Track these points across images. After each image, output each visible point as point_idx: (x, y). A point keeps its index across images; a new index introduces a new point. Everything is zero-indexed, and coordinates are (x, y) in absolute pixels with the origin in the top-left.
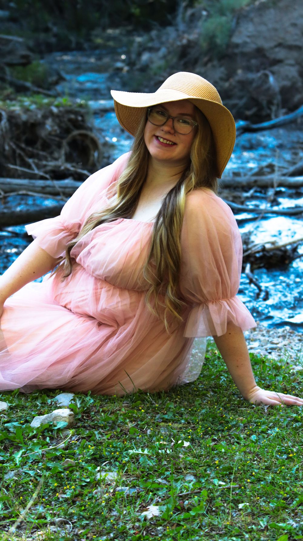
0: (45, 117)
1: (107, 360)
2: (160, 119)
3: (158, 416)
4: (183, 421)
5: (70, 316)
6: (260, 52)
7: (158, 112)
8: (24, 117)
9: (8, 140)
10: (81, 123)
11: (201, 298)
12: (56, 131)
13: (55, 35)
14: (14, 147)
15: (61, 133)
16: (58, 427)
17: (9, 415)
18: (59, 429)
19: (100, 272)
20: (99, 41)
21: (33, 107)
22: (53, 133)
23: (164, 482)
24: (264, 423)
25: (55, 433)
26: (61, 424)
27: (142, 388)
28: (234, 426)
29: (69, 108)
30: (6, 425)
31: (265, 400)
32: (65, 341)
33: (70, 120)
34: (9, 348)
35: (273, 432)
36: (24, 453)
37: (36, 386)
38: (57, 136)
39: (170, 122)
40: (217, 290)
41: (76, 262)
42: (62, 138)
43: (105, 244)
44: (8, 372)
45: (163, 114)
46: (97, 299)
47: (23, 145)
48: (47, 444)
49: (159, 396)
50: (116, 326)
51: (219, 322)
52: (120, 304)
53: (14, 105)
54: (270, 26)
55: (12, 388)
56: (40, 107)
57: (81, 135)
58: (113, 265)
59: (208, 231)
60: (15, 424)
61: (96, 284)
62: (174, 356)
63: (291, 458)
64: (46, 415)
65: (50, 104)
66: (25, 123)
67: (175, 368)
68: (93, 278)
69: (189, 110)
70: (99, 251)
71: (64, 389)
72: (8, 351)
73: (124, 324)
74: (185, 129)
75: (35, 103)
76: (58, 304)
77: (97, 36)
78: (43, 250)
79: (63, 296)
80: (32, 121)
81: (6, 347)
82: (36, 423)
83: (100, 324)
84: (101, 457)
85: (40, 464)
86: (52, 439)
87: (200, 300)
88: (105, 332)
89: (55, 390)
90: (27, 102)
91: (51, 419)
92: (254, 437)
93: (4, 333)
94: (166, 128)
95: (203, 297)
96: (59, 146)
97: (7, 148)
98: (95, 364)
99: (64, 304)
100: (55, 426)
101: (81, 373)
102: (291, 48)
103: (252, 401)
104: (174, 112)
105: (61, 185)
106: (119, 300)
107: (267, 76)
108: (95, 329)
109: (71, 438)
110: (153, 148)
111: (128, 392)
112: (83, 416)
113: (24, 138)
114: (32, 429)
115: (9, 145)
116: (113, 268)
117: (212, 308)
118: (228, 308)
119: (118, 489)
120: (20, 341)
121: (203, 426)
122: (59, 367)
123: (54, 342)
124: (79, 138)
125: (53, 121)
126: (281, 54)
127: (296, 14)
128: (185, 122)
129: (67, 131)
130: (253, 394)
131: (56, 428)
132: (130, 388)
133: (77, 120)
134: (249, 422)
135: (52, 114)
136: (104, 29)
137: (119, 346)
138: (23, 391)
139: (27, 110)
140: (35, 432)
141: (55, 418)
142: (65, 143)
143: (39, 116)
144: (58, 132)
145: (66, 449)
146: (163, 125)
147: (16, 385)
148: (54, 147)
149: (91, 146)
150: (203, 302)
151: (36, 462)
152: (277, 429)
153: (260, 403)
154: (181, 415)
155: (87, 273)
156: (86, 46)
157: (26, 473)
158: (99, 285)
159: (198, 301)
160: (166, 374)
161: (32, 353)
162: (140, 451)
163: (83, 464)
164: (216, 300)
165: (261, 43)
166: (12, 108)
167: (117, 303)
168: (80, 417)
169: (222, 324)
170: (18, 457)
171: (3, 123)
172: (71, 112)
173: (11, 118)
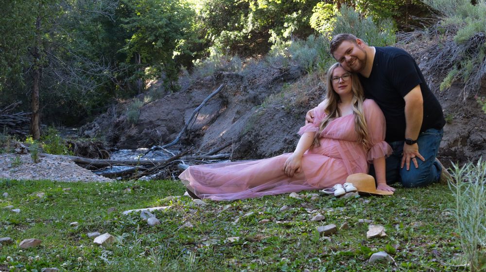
0: (89, 145)
6: (151, 122)
8: (82, 145)
15: (95, 150)
21: (85, 141)
22: (93, 151)
29: (97, 141)
33: (98, 146)
54: (154, 113)
56: (87, 141)
57: (102, 151)
65: (90, 140)
66: (83, 147)
80: (85, 146)
90: (81, 140)
102: (163, 120)
107: (156, 131)
113: (82, 153)
124: (101, 153)
125: (92, 146)
126: (160, 123)
127: (163, 108)
129: (97, 150)
135: (92, 144)
139: (83, 142)
142: (97, 154)
143: (87, 144)
148: (94, 156)
149: (106, 156)
165: (151, 119)
166: (78, 142)
171: (75, 147)
172: (98, 143)
173: (78, 145)
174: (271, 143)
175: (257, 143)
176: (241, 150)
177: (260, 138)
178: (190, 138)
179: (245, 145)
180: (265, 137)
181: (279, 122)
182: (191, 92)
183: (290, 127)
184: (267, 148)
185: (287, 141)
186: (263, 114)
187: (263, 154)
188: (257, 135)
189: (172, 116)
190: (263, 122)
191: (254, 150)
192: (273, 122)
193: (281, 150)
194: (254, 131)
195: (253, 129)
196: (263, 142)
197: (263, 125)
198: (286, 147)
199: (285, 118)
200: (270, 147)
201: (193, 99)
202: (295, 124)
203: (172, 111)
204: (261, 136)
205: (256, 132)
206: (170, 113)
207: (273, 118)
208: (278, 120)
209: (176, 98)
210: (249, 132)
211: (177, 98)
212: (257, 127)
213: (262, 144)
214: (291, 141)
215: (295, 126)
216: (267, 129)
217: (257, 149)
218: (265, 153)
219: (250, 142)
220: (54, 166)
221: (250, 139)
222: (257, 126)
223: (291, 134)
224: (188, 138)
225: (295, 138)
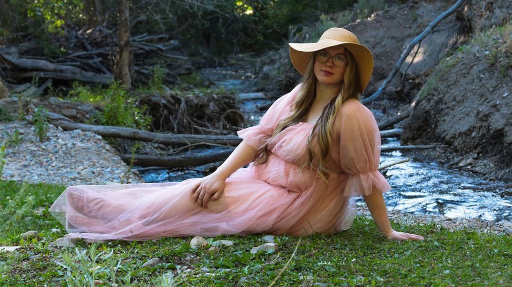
0: (209, 101)
1: (294, 213)
2: (324, 59)
3: (331, 247)
4: (348, 249)
5: (269, 187)
7: (321, 55)
8: (196, 101)
9: (185, 116)
10: (233, 105)
11: (355, 171)
12: (216, 110)
13: (205, 58)
14: (190, 120)
15: (219, 111)
16: (269, 252)
17: (235, 248)
18: (269, 254)
19: (290, 157)
20: (233, 61)
21: (201, 95)
22: (215, 111)
23: (344, 279)
24: (401, 248)
25: (267, 256)
26: (270, 251)
27: (318, 231)
28: (382, 250)
29: (224, 95)
30: (234, 253)
31: (398, 237)
32: (267, 202)
33: (225, 103)
34: (230, 209)
35: (408, 253)
36: (249, 268)
37: (250, 232)
38: (216, 113)
39: (331, 60)
40: (366, 165)
41: (271, 153)
42: (221, 114)
43: (292, 139)
44: (231, 223)
45: (325, 55)
46: (287, 175)
47: (195, 120)
48: (263, 262)
49: (329, 236)
50: (300, 192)
51: (367, 186)
52: (303, 178)
53: (189, 94)
55: (234, 233)
56: (206, 95)
57: (232, 112)
58: (299, 152)
59: (360, 127)
60: (240, 252)
61: (286, 166)
62: (337, 211)
63: (422, 265)
64: (259, 247)
65: (212, 93)
66: (196, 105)
67: (338, 219)
68: (284, 162)
69: (342, 51)
70: (288, 143)
71: (268, 233)
72: (229, 210)
73: (305, 190)
74: (340, 63)
75: (202, 92)
76: (260, 180)
77: (231, 58)
78: (250, 146)
79: (263, 174)
80: (201, 104)
81: (228, 208)
82: (254, 251)
83: (289, 191)
84: (300, 268)
85: (261, 273)
86: (265, 260)
87: (354, 173)
88: (293, 196)
89: (262, 234)
90: (197, 91)
91: (263, 248)
92: (396, 255)
93: (227, 199)
94: (329, 64)
95: (356, 170)
96: (219, 120)
97: (185, 121)
98: (287, 216)
99: (265, 180)
100: (267, 252)
101: (277, 222)
103: (390, 238)
104: (333, 53)
105: (228, 138)
106: (302, 175)
108: (286, 194)
109: (278, 259)
110: (321, 77)
111: (309, 234)
112: (283, 247)
113: (196, 115)
114: (252, 255)
115: (186, 119)
116: (298, 154)
117: (363, 177)
118: (373, 177)
119: (315, 284)
120: (238, 203)
121: (361, 251)
122: (264, 219)
123: (260, 203)
124: (231, 114)
125: (214, 103)
128: (339, 58)
129: (224, 110)
130: (391, 233)
131: (267, 253)
132: (310, 232)
133: (230, 102)
134: (391, 248)
135: (213, 98)
136: (236, 54)
137: (302, 204)
138: (241, 235)
139: (197, 97)
140: (254, 256)
141: (266, 247)
142: (222, 117)
143: (206, 100)
144: (218, 110)
145: (276, 264)
146: (326, 62)
147: (236, 231)
148: (216, 120)
149: (239, 119)
150: (356, 174)
151: (258, 272)
152: (410, 251)
153: (395, 239)
154: (346, 246)
155: (280, 158)
156: (225, 64)
157: (253, 278)
158: (288, 166)
159: (353, 173)
160: (332, 223)
161: (246, 211)
162: (325, 263)
163: (289, 272)
164: (365, 172)
166: (188, 96)
167: (301, 177)
168: (281, 247)
169: (369, 188)
170: (246, 269)
171: (182, 105)
172: (226, 97)
173: (188, 102)
174: (458, 117)
175: (437, 116)
176: (413, 126)
177: (443, 106)
178: (406, 90)
179: (419, 118)
180: (451, 106)
181: (476, 81)
182: (417, 8)
183: (491, 90)
184: (450, 125)
185: (480, 116)
186: (456, 65)
187: (442, 136)
188: (440, 101)
189: (381, 50)
190: (452, 79)
191: (433, 126)
192: (467, 80)
193: (469, 130)
194: (436, 93)
195: (436, 90)
196: (447, 114)
197: (452, 85)
198: (478, 125)
199: (487, 74)
200: (454, 123)
201: (420, 20)
202: (500, 85)
203: (381, 40)
204: (446, 104)
205: (440, 96)
206: (379, 43)
207: (468, 73)
208: (475, 77)
209: (392, 18)
210: (429, 94)
211: (394, 18)
212: (442, 87)
213: (445, 117)
214: (486, 116)
215: (498, 89)
216: (455, 91)
217: (436, 126)
218: (446, 133)
219: (427, 112)
220: (64, 149)
221: (428, 108)
222: (442, 85)
223: (489, 102)
224: (402, 91)
225: (493, 110)
